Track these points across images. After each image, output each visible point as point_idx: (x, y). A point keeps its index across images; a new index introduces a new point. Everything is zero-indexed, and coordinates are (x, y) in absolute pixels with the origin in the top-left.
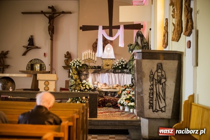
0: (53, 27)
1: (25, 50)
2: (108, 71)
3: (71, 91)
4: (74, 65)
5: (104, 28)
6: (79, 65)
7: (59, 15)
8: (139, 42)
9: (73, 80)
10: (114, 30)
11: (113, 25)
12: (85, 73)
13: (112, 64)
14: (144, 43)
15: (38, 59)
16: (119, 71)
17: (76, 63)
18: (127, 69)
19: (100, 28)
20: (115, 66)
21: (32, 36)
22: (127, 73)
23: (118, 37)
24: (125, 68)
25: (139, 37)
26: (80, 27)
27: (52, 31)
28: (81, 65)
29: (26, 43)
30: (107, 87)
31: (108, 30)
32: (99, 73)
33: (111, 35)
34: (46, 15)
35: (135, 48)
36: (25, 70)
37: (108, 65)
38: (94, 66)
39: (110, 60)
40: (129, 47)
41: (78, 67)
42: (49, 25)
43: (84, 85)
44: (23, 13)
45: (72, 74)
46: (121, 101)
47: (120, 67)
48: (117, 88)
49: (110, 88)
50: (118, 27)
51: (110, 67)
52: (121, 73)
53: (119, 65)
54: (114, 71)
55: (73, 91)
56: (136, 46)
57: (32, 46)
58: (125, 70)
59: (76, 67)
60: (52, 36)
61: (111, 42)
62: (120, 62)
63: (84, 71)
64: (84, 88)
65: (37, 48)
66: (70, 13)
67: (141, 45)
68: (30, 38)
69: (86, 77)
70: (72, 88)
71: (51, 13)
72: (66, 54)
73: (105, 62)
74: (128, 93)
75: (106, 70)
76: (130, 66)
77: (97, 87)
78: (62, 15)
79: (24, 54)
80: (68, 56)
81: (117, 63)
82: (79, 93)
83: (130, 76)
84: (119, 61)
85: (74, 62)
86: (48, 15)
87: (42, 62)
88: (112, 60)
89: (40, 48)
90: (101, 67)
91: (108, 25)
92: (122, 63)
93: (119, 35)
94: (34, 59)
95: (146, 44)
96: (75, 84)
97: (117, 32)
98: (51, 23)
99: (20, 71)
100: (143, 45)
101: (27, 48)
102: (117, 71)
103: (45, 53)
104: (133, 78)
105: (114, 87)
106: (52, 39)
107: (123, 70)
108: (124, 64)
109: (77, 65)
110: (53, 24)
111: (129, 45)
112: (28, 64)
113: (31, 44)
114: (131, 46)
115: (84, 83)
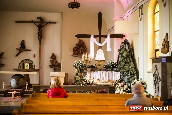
0: (42, 33)
1: (18, 52)
2: (101, 70)
3: (77, 85)
4: (78, 65)
5: (95, 36)
6: (82, 65)
7: (46, 25)
8: (127, 48)
9: (79, 76)
10: (102, 38)
11: (102, 34)
12: (85, 71)
13: (103, 64)
14: (131, 49)
15: (28, 59)
16: (110, 69)
17: (79, 63)
18: (116, 68)
19: (92, 36)
20: (107, 66)
21: (23, 41)
22: (116, 71)
23: (106, 44)
24: (115, 67)
25: (127, 45)
26: (76, 35)
27: (41, 36)
28: (83, 65)
29: (19, 46)
30: (101, 82)
31: (98, 38)
32: (95, 71)
33: (100, 42)
34: (36, 24)
35: (124, 52)
36: (18, 68)
37: (100, 65)
38: (89, 66)
39: (102, 61)
40: (119, 51)
41: (81, 66)
42: (38, 32)
43: (85, 81)
44: (16, 22)
45: (77, 72)
46: (119, 92)
47: (111, 67)
48: (108, 82)
49: (103, 83)
50: (106, 36)
51: (102, 66)
52: (111, 71)
53: (110, 65)
54: (106, 69)
55: (79, 85)
56: (125, 51)
57: (24, 49)
58: (115, 69)
59: (80, 66)
60: (40, 41)
61: (100, 47)
62: (111, 63)
63: (84, 69)
64: (86, 82)
65: (28, 50)
66: (55, 23)
67: (128, 50)
68: (22, 42)
69: (85, 74)
70: (78, 82)
71: (39, 23)
72: (52, 56)
73: (98, 63)
74: (122, 86)
75: (100, 69)
76: (120, 66)
77: (93, 82)
78: (48, 24)
79: (17, 55)
80: (54, 57)
81: (108, 63)
82: (79, 86)
83: (119, 73)
84: (109, 62)
85: (78, 63)
86: (38, 24)
87: (32, 61)
88: (103, 61)
89: (30, 50)
90: (95, 67)
91: (98, 34)
92: (112, 64)
93: (107, 42)
94: (25, 59)
95: (132, 50)
96: (80, 80)
97: (105, 40)
98: (40, 30)
99: (14, 69)
100: (130, 50)
101: (20, 50)
102: (108, 69)
103: (34, 55)
104: (121, 74)
105: (106, 82)
106: (40, 44)
107: (113, 69)
108: (114, 64)
109: (80, 65)
110: (41, 31)
111: (119, 50)
112: (20, 64)
113: (23, 47)
114: (121, 51)
115: (85, 79)
